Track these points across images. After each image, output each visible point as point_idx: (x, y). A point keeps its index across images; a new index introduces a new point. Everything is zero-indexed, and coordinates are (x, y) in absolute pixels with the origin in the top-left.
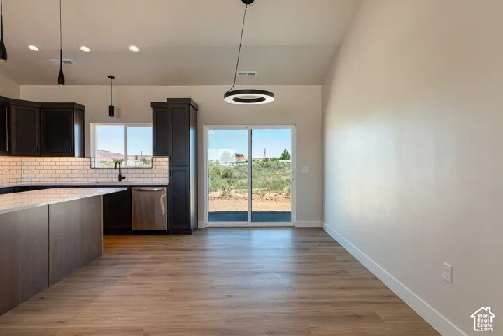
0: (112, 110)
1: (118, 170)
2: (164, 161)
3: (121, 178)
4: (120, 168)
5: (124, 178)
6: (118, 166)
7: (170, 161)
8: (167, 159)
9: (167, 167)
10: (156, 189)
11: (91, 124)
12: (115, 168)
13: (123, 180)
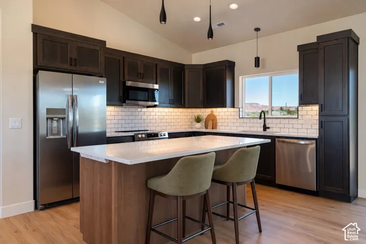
0: (257, 62)
1: (263, 120)
2: (313, 111)
3: (265, 128)
4: (265, 118)
5: (269, 128)
6: (263, 117)
7: (321, 110)
8: (316, 108)
9: (317, 117)
10: (302, 142)
11: (240, 77)
12: (260, 118)
13: (267, 130)
